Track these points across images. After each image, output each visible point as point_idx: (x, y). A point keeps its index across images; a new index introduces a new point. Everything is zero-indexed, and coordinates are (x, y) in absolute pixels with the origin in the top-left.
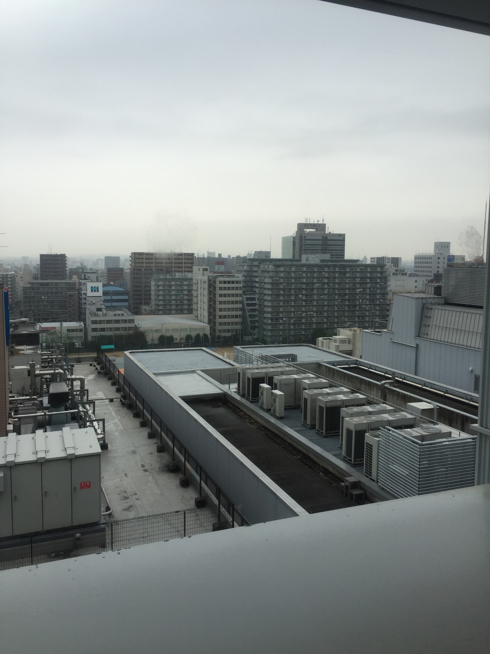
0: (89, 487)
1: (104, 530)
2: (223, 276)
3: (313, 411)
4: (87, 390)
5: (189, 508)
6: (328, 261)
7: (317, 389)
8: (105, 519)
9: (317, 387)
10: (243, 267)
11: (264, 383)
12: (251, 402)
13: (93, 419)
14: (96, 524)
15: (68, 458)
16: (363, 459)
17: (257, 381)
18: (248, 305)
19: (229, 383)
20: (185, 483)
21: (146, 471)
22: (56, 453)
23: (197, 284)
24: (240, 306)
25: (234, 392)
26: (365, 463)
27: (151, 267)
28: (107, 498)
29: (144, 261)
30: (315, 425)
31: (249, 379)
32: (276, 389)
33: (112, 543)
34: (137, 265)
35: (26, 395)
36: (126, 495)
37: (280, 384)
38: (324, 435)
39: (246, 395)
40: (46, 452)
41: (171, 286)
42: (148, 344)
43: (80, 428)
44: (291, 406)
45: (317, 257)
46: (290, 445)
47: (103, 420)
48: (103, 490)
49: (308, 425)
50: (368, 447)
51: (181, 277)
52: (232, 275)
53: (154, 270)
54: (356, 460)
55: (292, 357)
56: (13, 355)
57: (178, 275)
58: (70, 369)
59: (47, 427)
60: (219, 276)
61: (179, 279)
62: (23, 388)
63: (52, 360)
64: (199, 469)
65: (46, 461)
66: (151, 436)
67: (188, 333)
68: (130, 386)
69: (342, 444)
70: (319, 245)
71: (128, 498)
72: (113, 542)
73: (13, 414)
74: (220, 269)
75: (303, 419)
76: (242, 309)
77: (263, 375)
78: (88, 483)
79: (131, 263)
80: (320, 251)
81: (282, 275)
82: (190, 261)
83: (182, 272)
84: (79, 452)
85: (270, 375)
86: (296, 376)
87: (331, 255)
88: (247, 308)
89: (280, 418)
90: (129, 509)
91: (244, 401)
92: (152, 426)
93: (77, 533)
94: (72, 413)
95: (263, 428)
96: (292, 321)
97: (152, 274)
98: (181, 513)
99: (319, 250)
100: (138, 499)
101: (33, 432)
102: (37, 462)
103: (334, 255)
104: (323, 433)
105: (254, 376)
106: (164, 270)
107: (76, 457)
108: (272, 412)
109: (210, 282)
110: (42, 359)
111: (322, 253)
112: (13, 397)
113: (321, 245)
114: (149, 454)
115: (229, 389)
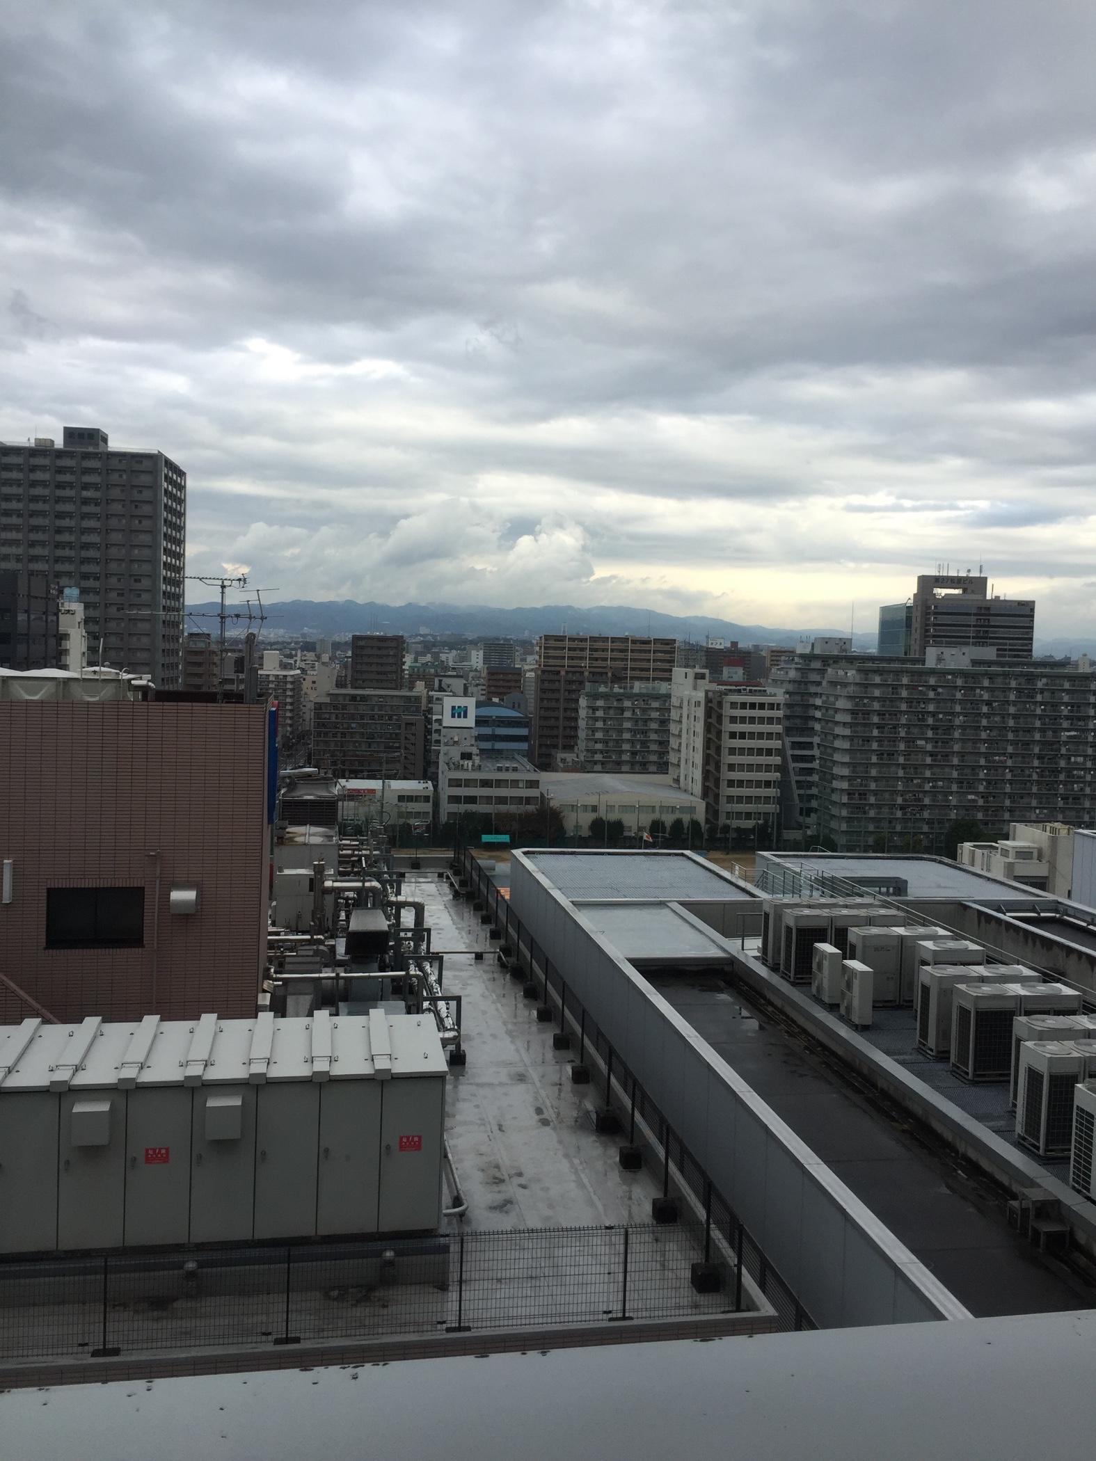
0: (418, 1147)
1: (445, 1249)
2: (739, 691)
3: (944, 1018)
4: (429, 931)
5: (638, 1220)
6: (990, 663)
7: (956, 964)
8: (449, 1223)
9: (955, 960)
10: (787, 672)
11: (824, 941)
12: (794, 984)
13: (437, 995)
14: (429, 1233)
15: (378, 1077)
16: (1066, 1147)
17: (809, 935)
18: (796, 758)
19: (743, 937)
20: (632, 1161)
21: (545, 1123)
22: (352, 1064)
23: (681, 707)
24: (777, 760)
25: (755, 958)
26: (1073, 1156)
27: (581, 667)
28: (456, 1176)
29: (566, 653)
30: (949, 1052)
31: (789, 929)
32: (853, 957)
33: (461, 1282)
34: (552, 662)
35: (304, 933)
36: (498, 1175)
37: (864, 947)
38: (970, 1077)
39: (782, 967)
40: (332, 1060)
41: (622, 710)
42: (566, 836)
43: (409, 1012)
44: (891, 1001)
45: (964, 654)
46: (885, 1094)
47: (458, 999)
48: (450, 1156)
49: (932, 1050)
50: (1082, 1117)
51: (644, 691)
52: (760, 691)
53: (586, 674)
54: (1050, 1148)
55: (894, 885)
56: (282, 844)
57: (638, 687)
58: (395, 881)
59: (341, 1004)
60: (730, 690)
61: (640, 695)
62: (299, 917)
63: (360, 860)
64: (666, 1132)
65: (330, 1080)
66: (561, 1043)
67: (656, 816)
68: (519, 926)
69: (1015, 1105)
70: (969, 626)
71: (502, 1181)
72: (464, 1278)
73: (272, 970)
74: (734, 675)
75: (918, 1035)
76: (782, 768)
77: (824, 924)
78: (416, 1139)
79: (537, 657)
80: (971, 640)
81: (877, 693)
82: (667, 657)
83: (648, 679)
84: (400, 1068)
85: (839, 924)
86: (901, 931)
87: (998, 650)
88: (792, 765)
89: (862, 1029)
90: (504, 1206)
91: (775, 980)
92: (563, 1022)
93: (386, 1250)
94: (393, 979)
95: (819, 1049)
96: (900, 800)
97: (581, 683)
98: (618, 1230)
99: (969, 637)
100: (524, 1187)
101: (310, 1014)
102: (311, 1081)
103: (1005, 650)
104: (967, 1074)
105: (803, 924)
106: (610, 674)
107: (392, 1078)
108: (843, 1011)
109: (710, 705)
110: (340, 856)
111: (975, 644)
112: (278, 934)
113: (974, 626)
114: (556, 1084)
115: (743, 949)
